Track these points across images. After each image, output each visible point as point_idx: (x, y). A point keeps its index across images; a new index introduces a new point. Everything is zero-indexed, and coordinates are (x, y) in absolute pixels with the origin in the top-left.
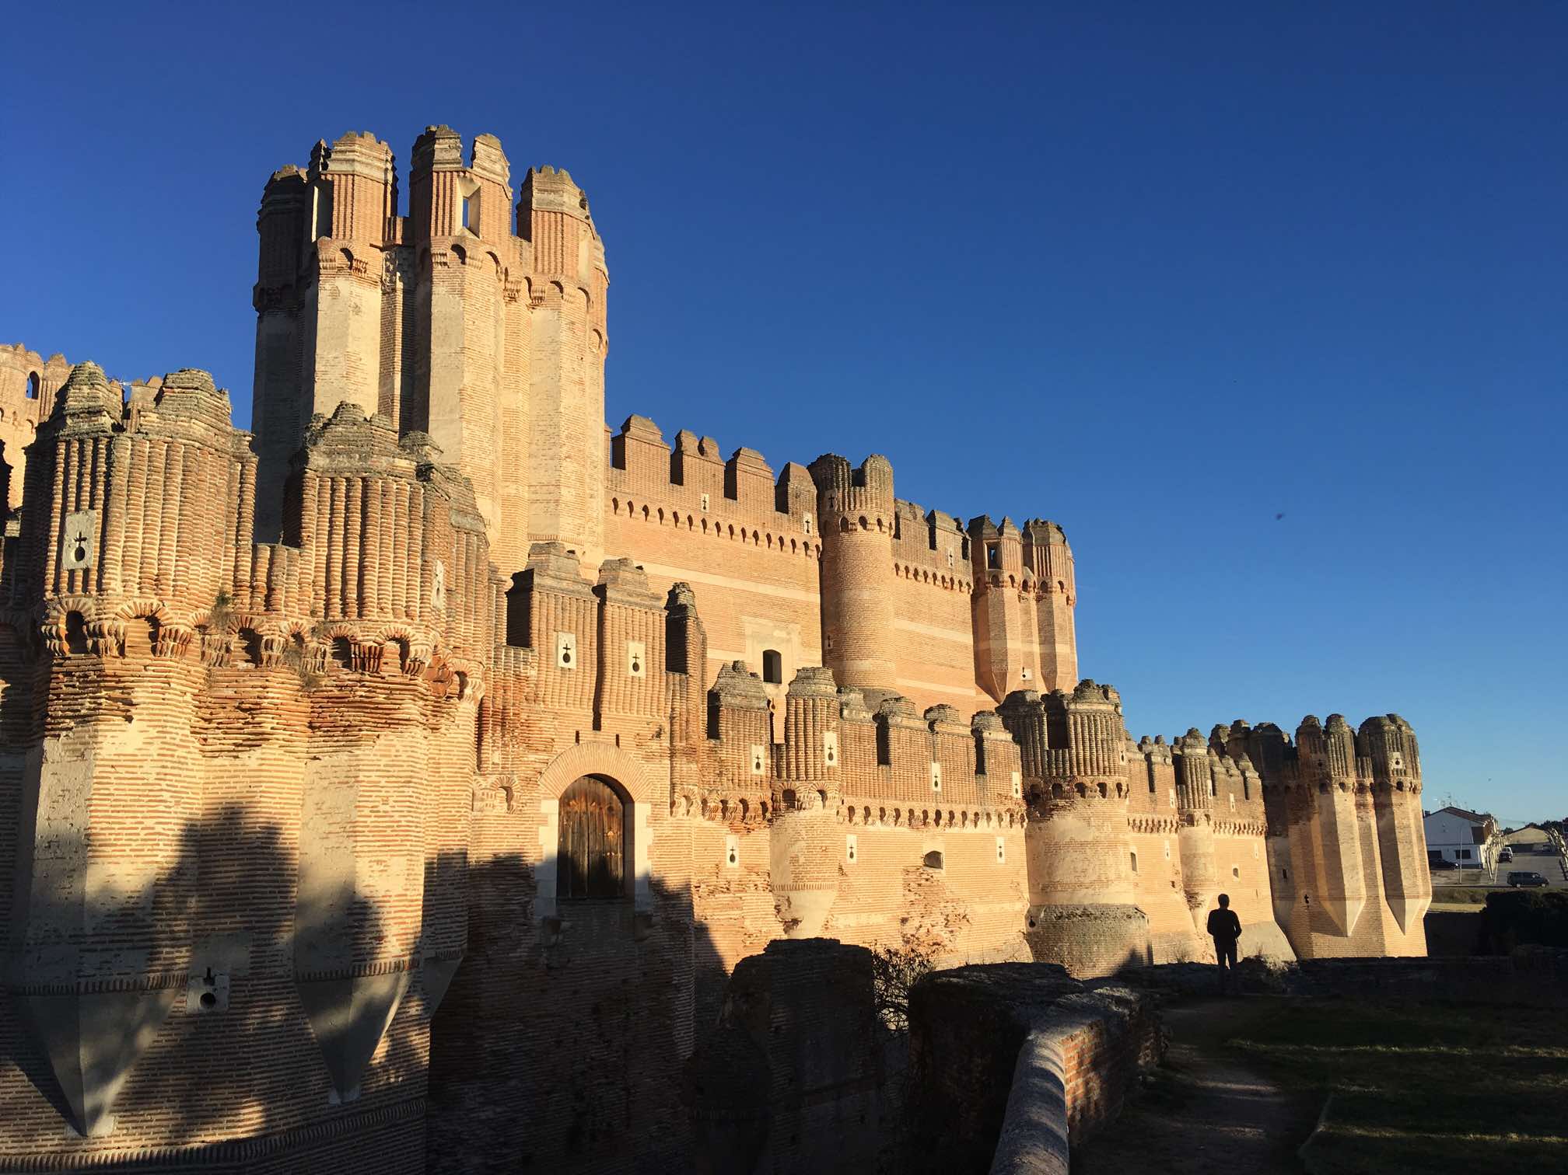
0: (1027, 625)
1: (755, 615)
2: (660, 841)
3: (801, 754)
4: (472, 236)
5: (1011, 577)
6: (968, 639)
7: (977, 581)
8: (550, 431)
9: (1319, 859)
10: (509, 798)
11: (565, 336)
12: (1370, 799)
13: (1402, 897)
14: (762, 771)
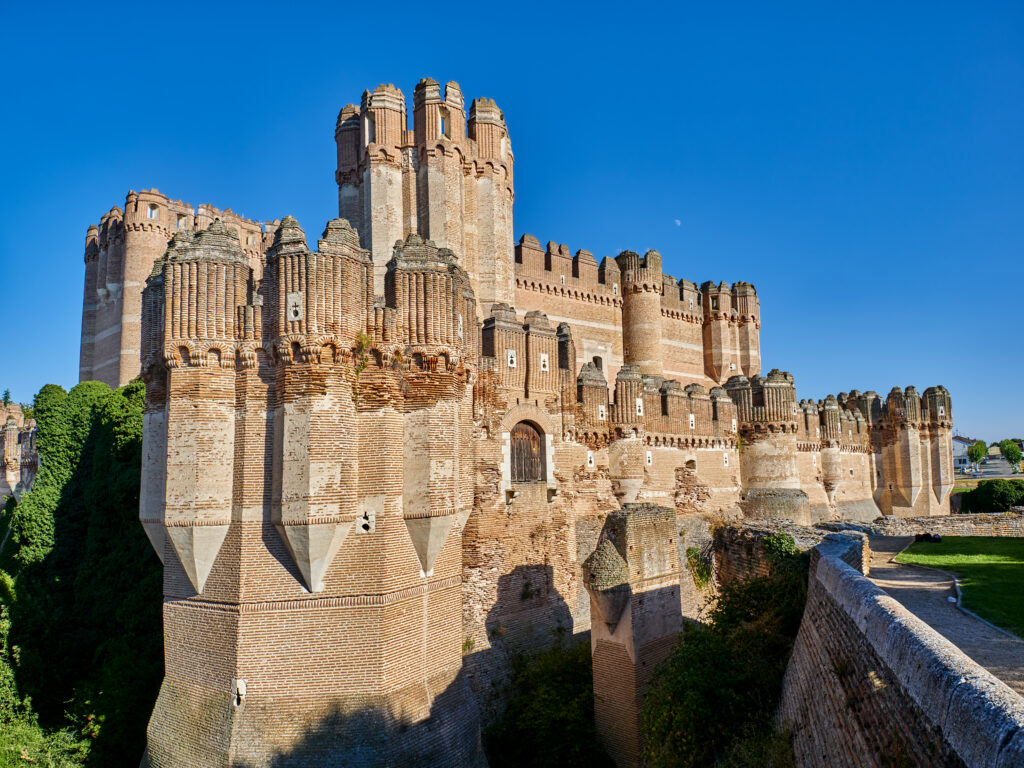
0: (733, 340)
1: (588, 339)
2: (558, 453)
3: (625, 409)
4: (447, 139)
5: (725, 314)
6: (700, 349)
7: (705, 317)
8: (489, 244)
9: (899, 466)
10: (488, 432)
11: (495, 192)
12: (927, 432)
13: (940, 484)
14: (604, 418)
